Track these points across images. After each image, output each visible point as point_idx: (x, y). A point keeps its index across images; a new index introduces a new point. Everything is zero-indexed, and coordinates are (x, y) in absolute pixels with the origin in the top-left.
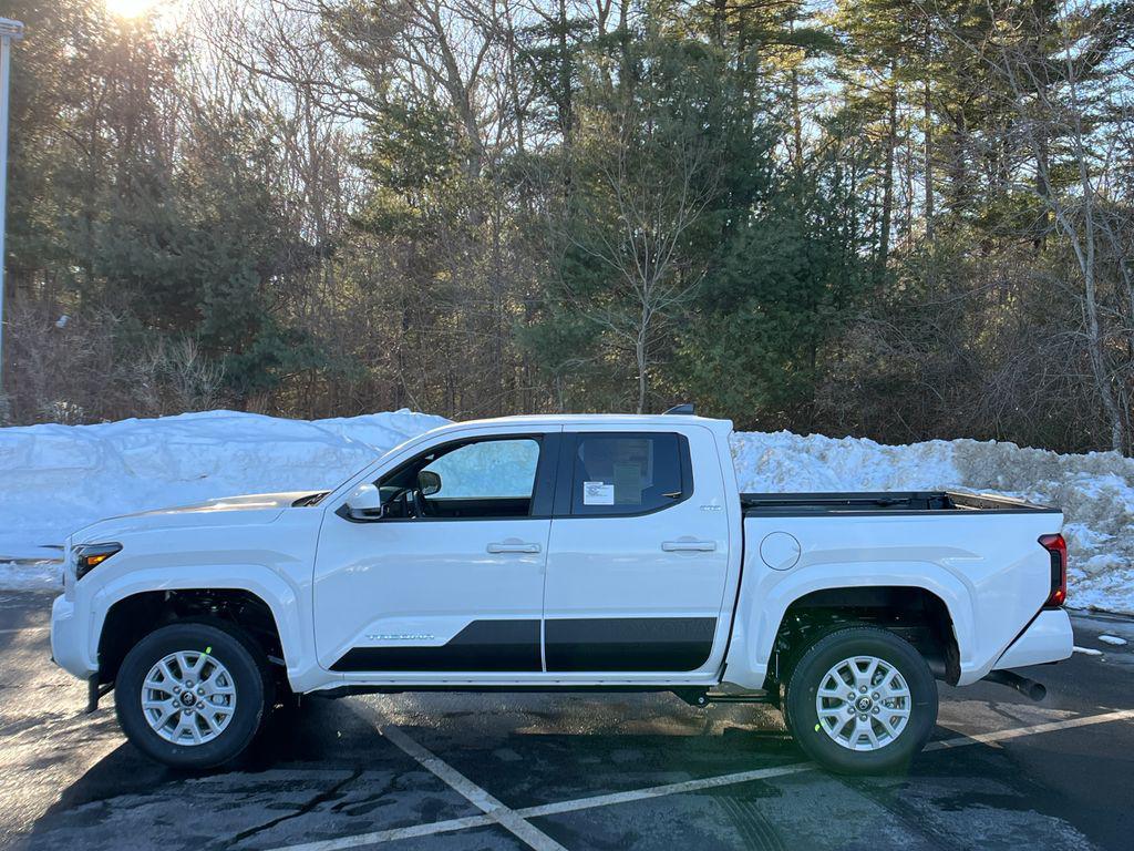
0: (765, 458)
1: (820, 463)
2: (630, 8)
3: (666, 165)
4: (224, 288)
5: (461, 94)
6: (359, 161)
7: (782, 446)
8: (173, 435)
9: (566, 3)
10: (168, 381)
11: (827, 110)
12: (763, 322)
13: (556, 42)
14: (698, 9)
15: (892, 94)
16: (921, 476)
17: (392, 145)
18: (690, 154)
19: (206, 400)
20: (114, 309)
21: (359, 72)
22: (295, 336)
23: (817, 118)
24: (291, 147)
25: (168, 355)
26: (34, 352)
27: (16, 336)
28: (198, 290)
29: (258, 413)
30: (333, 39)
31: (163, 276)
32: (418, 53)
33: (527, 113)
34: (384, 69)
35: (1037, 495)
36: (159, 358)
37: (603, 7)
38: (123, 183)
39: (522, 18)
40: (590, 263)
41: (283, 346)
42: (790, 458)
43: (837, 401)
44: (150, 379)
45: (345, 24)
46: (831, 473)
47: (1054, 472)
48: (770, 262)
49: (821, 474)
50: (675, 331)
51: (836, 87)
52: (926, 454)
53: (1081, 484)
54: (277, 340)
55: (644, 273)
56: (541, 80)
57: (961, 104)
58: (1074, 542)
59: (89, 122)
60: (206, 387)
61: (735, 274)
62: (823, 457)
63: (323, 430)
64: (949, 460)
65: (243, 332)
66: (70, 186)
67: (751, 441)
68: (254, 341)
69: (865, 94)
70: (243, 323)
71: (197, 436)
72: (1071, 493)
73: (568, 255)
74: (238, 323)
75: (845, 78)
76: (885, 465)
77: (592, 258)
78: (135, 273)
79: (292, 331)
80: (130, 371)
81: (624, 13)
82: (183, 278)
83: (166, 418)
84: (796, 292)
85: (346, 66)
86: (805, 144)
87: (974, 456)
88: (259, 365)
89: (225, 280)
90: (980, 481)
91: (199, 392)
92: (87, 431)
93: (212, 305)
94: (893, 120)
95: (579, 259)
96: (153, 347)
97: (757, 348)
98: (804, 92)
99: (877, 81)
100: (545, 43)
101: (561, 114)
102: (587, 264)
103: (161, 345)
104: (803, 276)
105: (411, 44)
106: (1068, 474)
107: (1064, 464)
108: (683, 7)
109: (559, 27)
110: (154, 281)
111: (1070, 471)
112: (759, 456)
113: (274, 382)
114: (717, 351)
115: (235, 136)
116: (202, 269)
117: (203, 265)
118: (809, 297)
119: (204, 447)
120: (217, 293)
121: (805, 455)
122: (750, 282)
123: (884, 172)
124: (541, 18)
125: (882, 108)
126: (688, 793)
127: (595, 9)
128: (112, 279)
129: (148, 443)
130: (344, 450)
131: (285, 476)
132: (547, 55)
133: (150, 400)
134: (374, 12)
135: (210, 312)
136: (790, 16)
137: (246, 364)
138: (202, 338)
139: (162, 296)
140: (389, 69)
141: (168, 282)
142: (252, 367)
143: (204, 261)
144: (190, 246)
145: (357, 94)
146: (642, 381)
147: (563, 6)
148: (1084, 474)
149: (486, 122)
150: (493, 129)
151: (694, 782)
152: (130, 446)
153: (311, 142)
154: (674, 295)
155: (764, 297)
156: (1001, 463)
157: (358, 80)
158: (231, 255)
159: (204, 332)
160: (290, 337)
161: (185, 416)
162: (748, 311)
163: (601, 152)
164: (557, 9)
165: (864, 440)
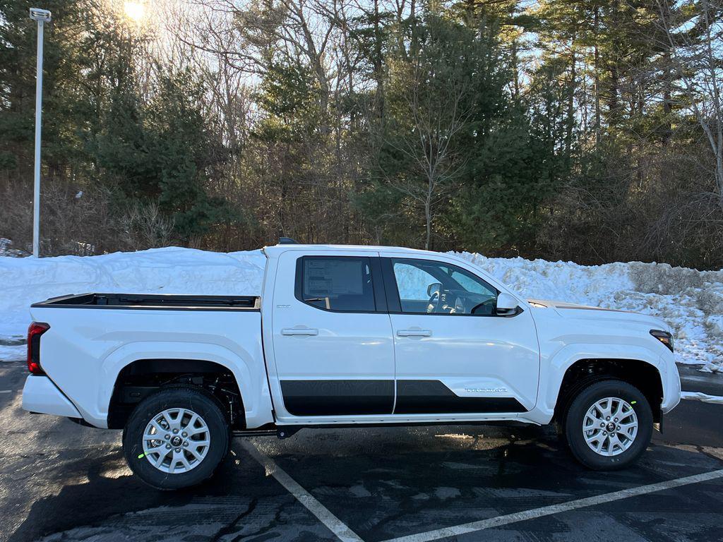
0: (508, 274)
1: (542, 277)
2: (416, 5)
3: (443, 94)
4: (174, 173)
5: (316, 59)
6: (256, 98)
7: (518, 267)
8: (142, 262)
9: (378, 2)
10: (141, 229)
11: (534, 65)
12: (505, 189)
13: (372, 26)
14: (458, 6)
15: (573, 56)
16: (608, 285)
17: (274, 88)
18: (458, 87)
19: (163, 241)
20: (109, 186)
21: (256, 48)
22: (217, 202)
23: (528, 71)
24: (216, 93)
25: (140, 213)
26: (59, 212)
27: (48, 202)
28: (159, 174)
29: (195, 248)
30: (240, 29)
31: (138, 166)
32: (290, 35)
33: (356, 69)
34: (270, 46)
35: (687, 297)
36: (135, 216)
37: (400, 4)
38: (115, 111)
39: (352, 12)
40: (397, 155)
41: (210, 207)
42: (524, 274)
43: (551, 238)
44: (130, 228)
45: (247, 20)
46: (551, 283)
47: (697, 283)
48: (508, 152)
49: (544, 284)
50: (449, 196)
51: (538, 52)
52: (611, 271)
53: (718, 290)
54: (207, 204)
55: (429, 161)
56: (363, 49)
57: (616, 61)
58: (716, 327)
59: (95, 76)
60: (164, 233)
61: (487, 161)
62: (544, 273)
63: (234, 259)
64: (626, 275)
65: (187, 200)
66: (84, 114)
67: (499, 264)
68: (193, 205)
69: (556, 56)
70: (186, 194)
71: (158, 262)
72: (711, 296)
73: (383, 150)
74: (183, 194)
75: (544, 47)
76: (585, 278)
77: (397, 151)
78: (121, 164)
79: (216, 199)
80: (117, 223)
81: (413, 8)
82: (149, 167)
83: (140, 252)
84: (524, 172)
85: (248, 45)
86: (521, 86)
87: (642, 272)
88: (196, 219)
89: (175, 168)
90: (646, 288)
91: (159, 236)
92: (91, 260)
93: (167, 183)
94: (573, 71)
95: (389, 152)
96: (131, 208)
97: (500, 206)
98: (520, 55)
99: (563, 48)
100: (366, 26)
101: (376, 69)
102: (395, 156)
103: (136, 207)
104: (529, 160)
105: (286, 30)
106: (707, 284)
107: (703, 277)
108: (449, 4)
109: (374, 17)
110: (133, 169)
111: (708, 281)
112: (504, 272)
113: (205, 230)
114: (476, 208)
115: (180, 82)
116: (161, 161)
117: (162, 159)
118: (532, 174)
119: (162, 269)
120: (170, 175)
121: (534, 272)
122: (497, 164)
123: (568, 103)
124: (363, 13)
125: (567, 64)
126: (499, 528)
127: (396, 5)
128: (108, 168)
129: (128, 266)
130: (247, 270)
131: (211, 286)
132: (367, 33)
133: (129, 241)
134: (264, 13)
135: (166, 188)
136: (512, 9)
137: (188, 219)
138: (162, 203)
139: (138, 179)
140: (273, 46)
141: (141, 170)
142: (192, 221)
143: (163, 156)
144: (154, 148)
145: (254, 59)
146: (428, 227)
147: (376, 4)
148: (718, 284)
149: (330, 78)
150: (334, 82)
151: (502, 517)
152: (116, 268)
153: (228, 90)
154: (449, 174)
155: (505, 174)
156: (660, 276)
157: (255, 52)
158: (178, 153)
159: (162, 200)
160: (215, 202)
161: (151, 250)
162: (495, 183)
163: (403, 87)
164: (373, 6)
165: (570, 262)
